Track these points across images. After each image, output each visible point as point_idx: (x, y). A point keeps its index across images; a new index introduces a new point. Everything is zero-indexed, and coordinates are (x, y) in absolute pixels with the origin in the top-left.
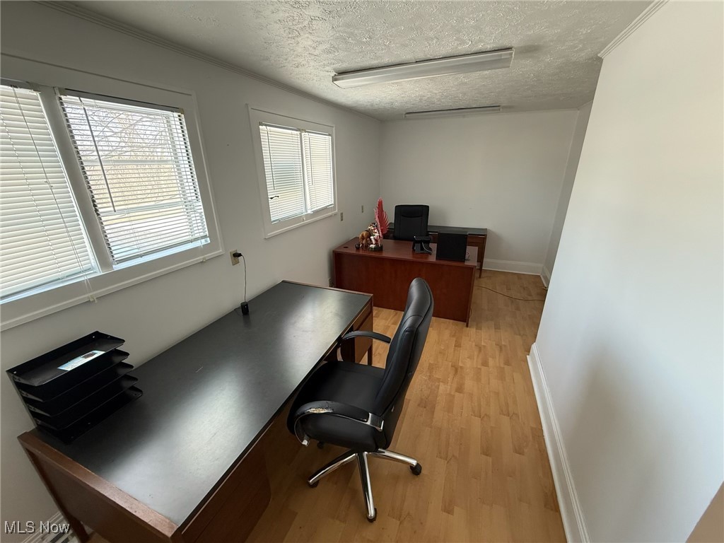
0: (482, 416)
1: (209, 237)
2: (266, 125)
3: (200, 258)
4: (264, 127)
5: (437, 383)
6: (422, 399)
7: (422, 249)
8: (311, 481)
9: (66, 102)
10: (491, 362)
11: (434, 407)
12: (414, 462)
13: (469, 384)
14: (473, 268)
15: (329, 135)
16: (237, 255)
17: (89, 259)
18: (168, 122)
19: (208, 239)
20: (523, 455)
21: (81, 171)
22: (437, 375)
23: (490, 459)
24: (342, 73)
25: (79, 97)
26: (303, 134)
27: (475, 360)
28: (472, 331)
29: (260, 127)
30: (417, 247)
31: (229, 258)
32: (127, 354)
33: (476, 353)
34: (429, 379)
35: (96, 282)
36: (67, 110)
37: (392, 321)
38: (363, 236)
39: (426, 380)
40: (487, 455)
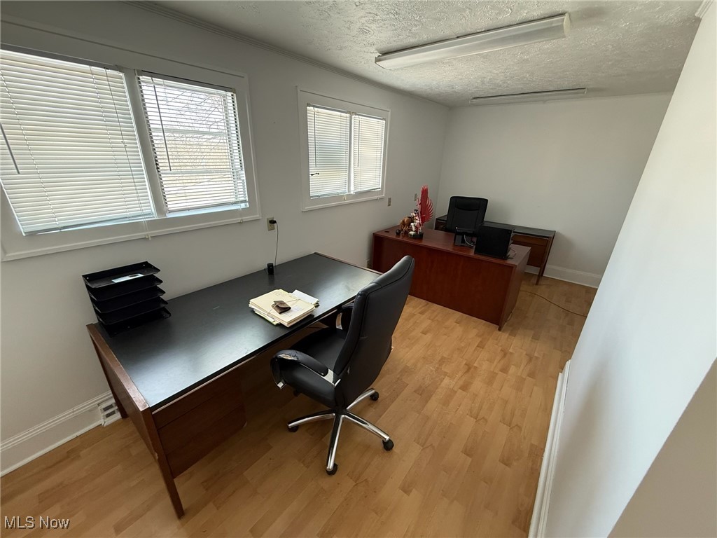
0: (479, 418)
1: (249, 202)
2: (314, 106)
3: (238, 219)
4: (312, 108)
5: (442, 376)
6: (420, 387)
7: (463, 241)
8: (290, 425)
9: (144, 82)
10: (512, 370)
11: (430, 397)
12: (387, 438)
13: (478, 385)
14: (512, 267)
15: (383, 119)
16: (273, 222)
17: (150, 206)
18: (224, 100)
19: (248, 204)
20: (510, 467)
21: (149, 136)
22: (447, 369)
23: (469, 460)
24: (386, 53)
25: (152, 77)
26: (353, 117)
27: (495, 363)
28: (504, 336)
29: (308, 108)
30: (459, 238)
31: (266, 223)
32: (161, 282)
33: (498, 358)
34: (436, 370)
35: (152, 224)
36: (143, 88)
37: (420, 311)
38: (403, 221)
39: (432, 371)
40: (468, 455)
